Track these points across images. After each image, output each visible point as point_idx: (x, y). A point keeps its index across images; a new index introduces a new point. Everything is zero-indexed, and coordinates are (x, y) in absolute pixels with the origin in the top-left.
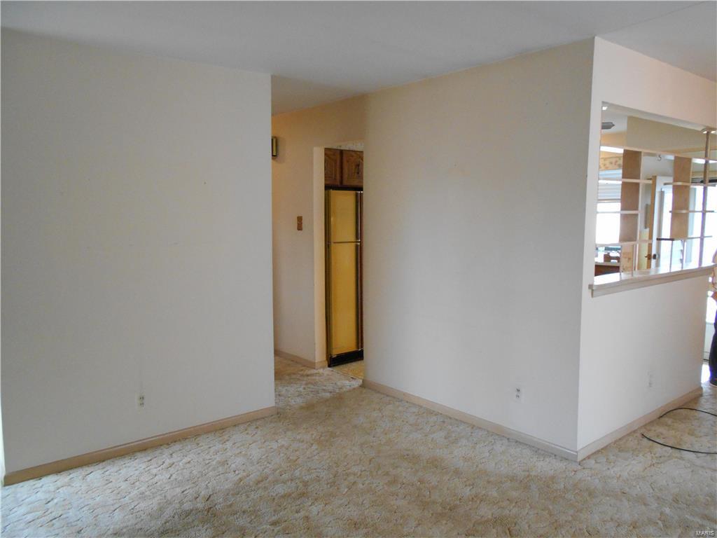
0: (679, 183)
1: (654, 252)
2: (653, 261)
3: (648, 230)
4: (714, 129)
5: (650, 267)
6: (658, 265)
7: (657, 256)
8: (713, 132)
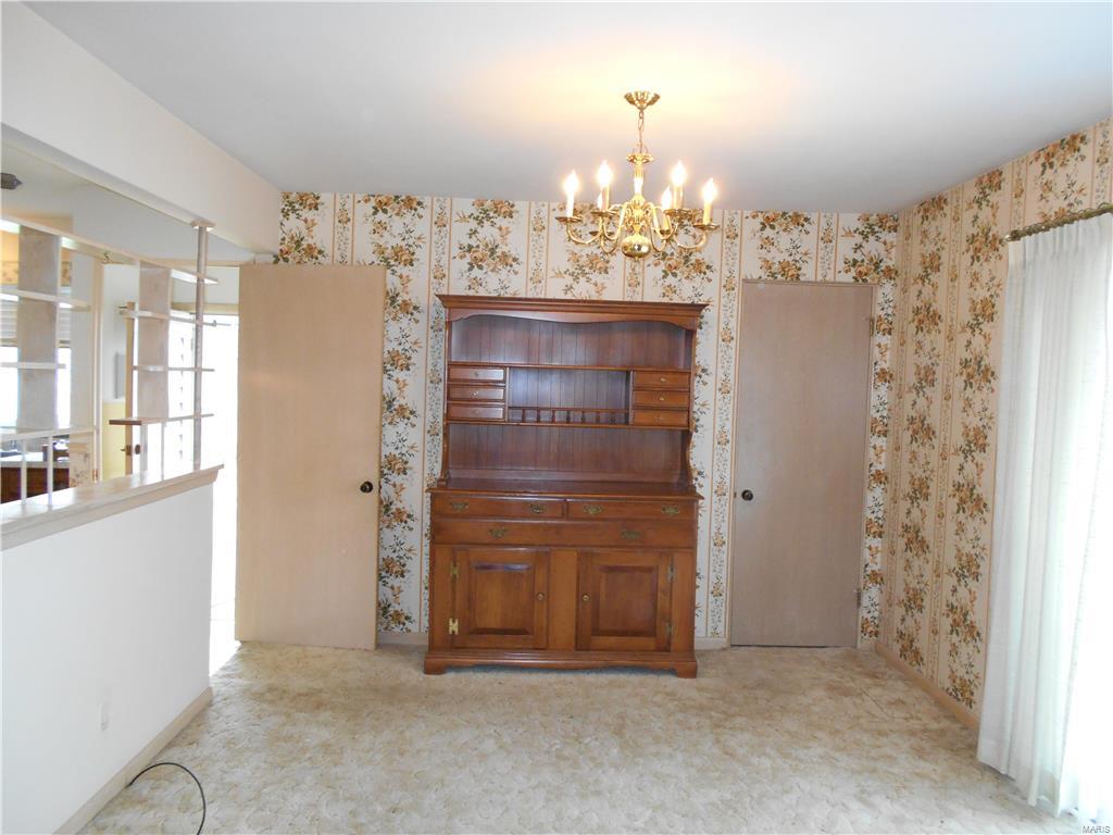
0: (148, 314)
1: (136, 441)
2: (136, 458)
3: (123, 400)
4: (212, 225)
5: (131, 472)
6: (144, 466)
7: (142, 449)
8: (209, 229)
